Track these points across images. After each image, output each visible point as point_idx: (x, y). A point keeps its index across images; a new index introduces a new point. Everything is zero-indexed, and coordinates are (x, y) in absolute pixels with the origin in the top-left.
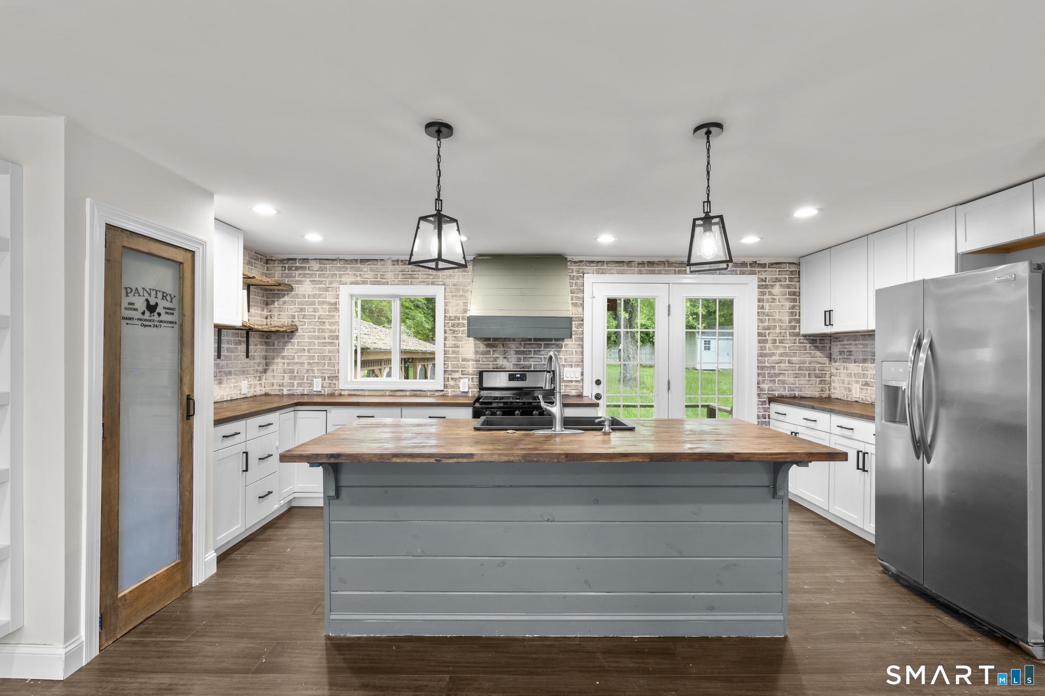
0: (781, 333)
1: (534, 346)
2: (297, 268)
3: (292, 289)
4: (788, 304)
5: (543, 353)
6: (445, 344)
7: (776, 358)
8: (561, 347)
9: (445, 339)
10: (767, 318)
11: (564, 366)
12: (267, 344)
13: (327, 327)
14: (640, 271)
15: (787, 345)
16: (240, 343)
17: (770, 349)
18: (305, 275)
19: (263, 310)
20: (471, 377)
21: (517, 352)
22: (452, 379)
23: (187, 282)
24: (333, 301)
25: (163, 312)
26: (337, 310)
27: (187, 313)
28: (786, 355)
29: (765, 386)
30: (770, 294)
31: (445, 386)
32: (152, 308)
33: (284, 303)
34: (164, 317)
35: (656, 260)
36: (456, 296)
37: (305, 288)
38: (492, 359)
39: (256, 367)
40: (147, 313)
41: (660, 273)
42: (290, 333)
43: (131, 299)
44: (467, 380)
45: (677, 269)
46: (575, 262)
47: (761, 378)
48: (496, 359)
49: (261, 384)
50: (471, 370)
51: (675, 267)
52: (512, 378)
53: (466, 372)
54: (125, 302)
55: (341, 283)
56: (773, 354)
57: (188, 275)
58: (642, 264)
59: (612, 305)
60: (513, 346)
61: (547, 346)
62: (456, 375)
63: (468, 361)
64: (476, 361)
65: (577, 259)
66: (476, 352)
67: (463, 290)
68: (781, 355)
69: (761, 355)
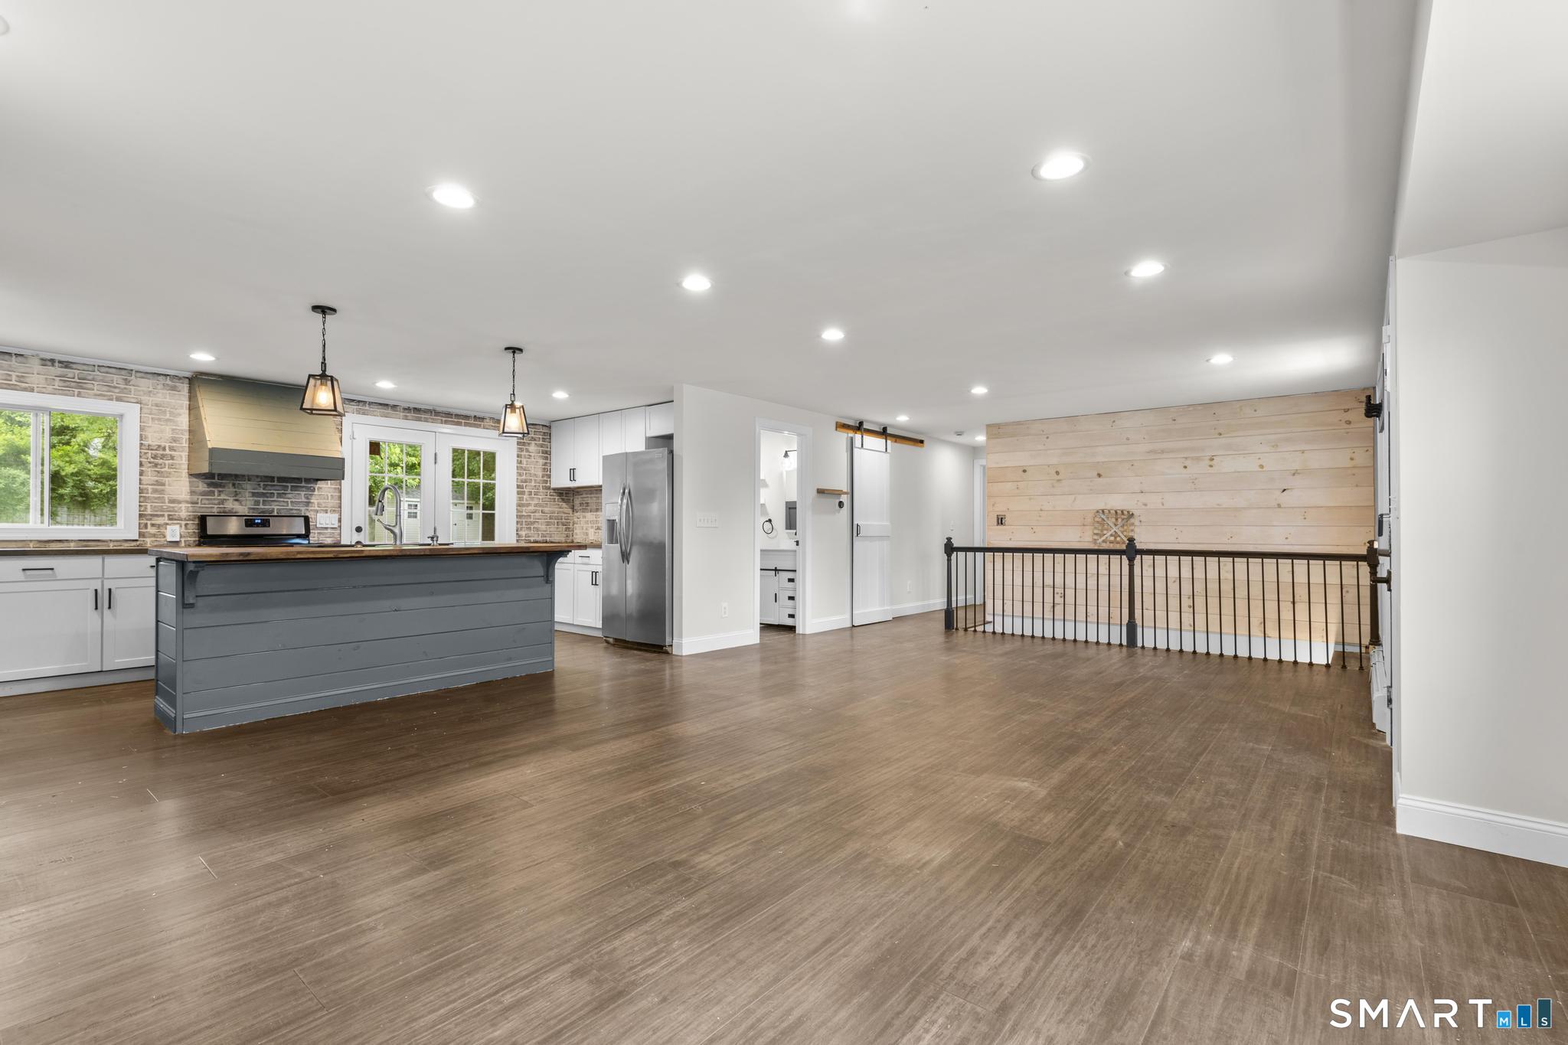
0: (535, 486)
1: (277, 488)
4: (541, 461)
5: (289, 495)
6: (140, 480)
7: (532, 508)
8: (314, 490)
9: (141, 473)
10: (524, 472)
11: (317, 511)
14: (406, 416)
15: (541, 497)
17: (527, 500)
20: (183, 523)
21: (254, 494)
22: (153, 525)
28: (540, 506)
29: (523, 533)
30: (527, 451)
31: (141, 535)
35: (423, 407)
36: (159, 420)
38: (216, 502)
41: (426, 420)
44: (178, 527)
45: (444, 419)
47: (519, 526)
48: (222, 502)
50: (184, 514)
51: (442, 417)
52: (249, 523)
53: (175, 517)
56: (529, 505)
58: (408, 409)
59: (375, 448)
60: (249, 487)
61: (294, 488)
62: (159, 521)
63: (179, 502)
64: (192, 503)
66: (192, 493)
67: (171, 413)
68: (536, 505)
69: (519, 505)
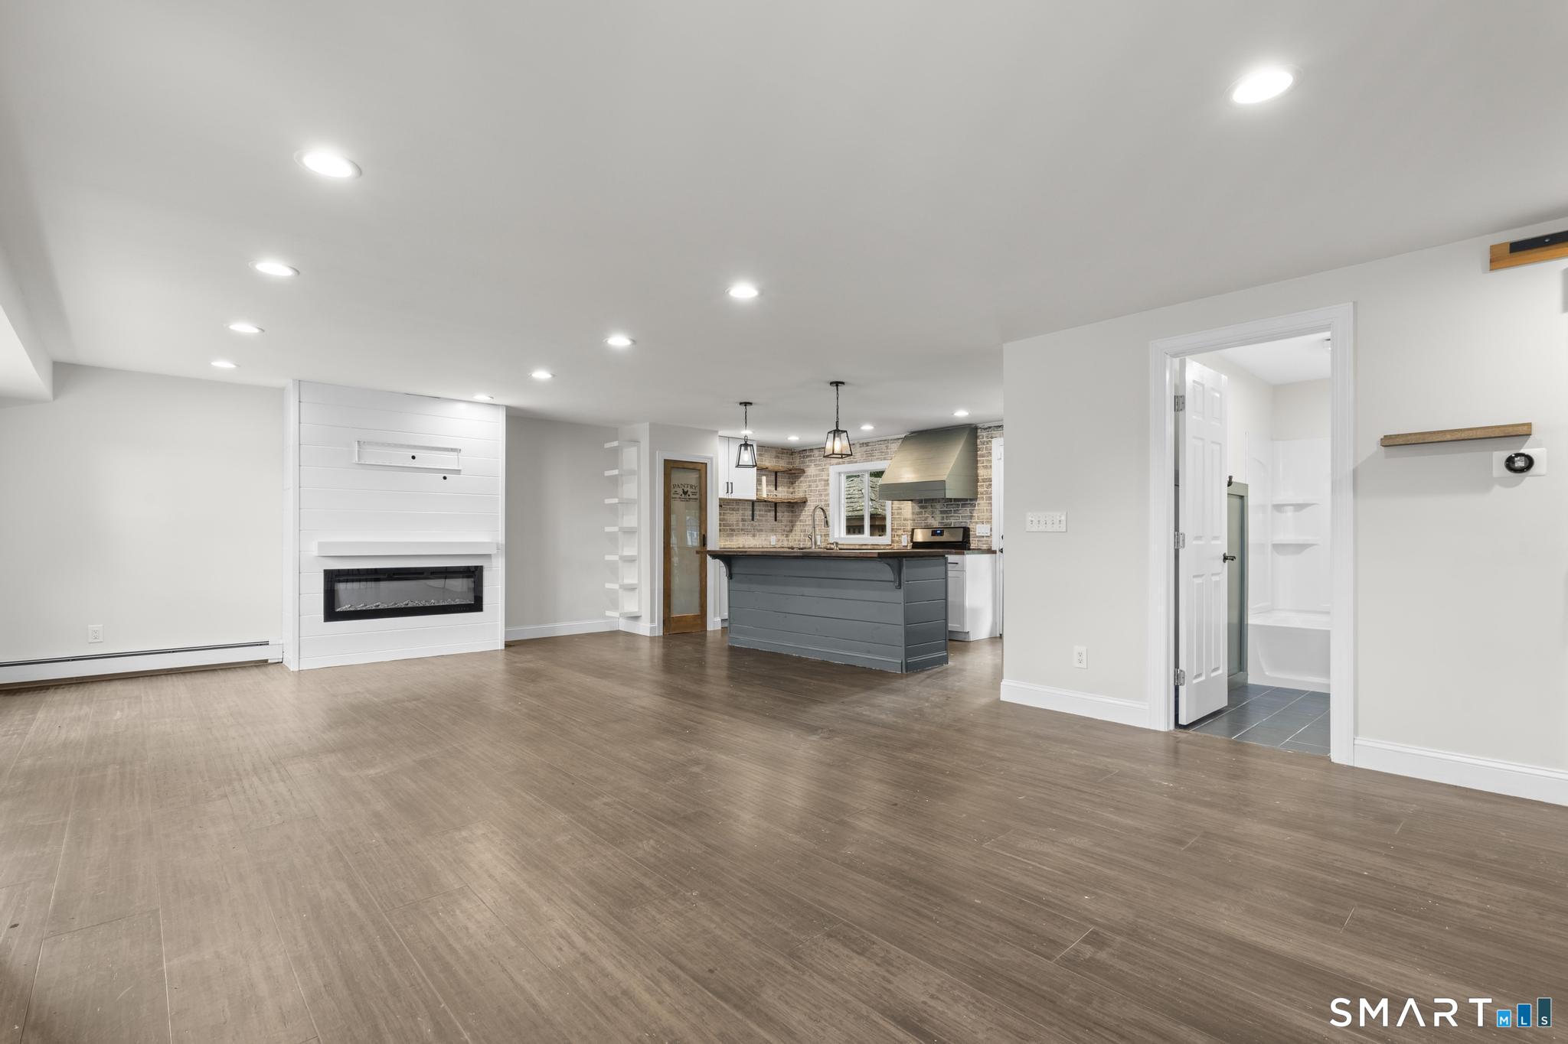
1: (954, 506)
2: (808, 456)
3: (803, 471)
5: (960, 512)
6: (892, 507)
8: (975, 506)
11: (977, 523)
12: (792, 512)
13: (823, 497)
16: (770, 511)
18: (811, 461)
19: (789, 488)
20: (909, 534)
21: (942, 512)
22: (898, 535)
23: (703, 479)
24: (826, 478)
25: (691, 494)
26: (828, 484)
27: (703, 491)
31: (892, 541)
32: (685, 493)
33: (801, 482)
34: (691, 496)
37: (811, 470)
38: (923, 519)
39: (784, 528)
40: (683, 495)
42: (804, 502)
43: (675, 489)
44: (906, 536)
46: (985, 429)
48: (926, 518)
49: (788, 540)
50: (908, 528)
52: (934, 533)
53: (904, 530)
54: (673, 491)
55: (831, 465)
57: (703, 476)
60: (938, 506)
61: (964, 505)
62: (900, 532)
63: (906, 520)
64: (910, 520)
65: (986, 426)
66: (913, 513)
